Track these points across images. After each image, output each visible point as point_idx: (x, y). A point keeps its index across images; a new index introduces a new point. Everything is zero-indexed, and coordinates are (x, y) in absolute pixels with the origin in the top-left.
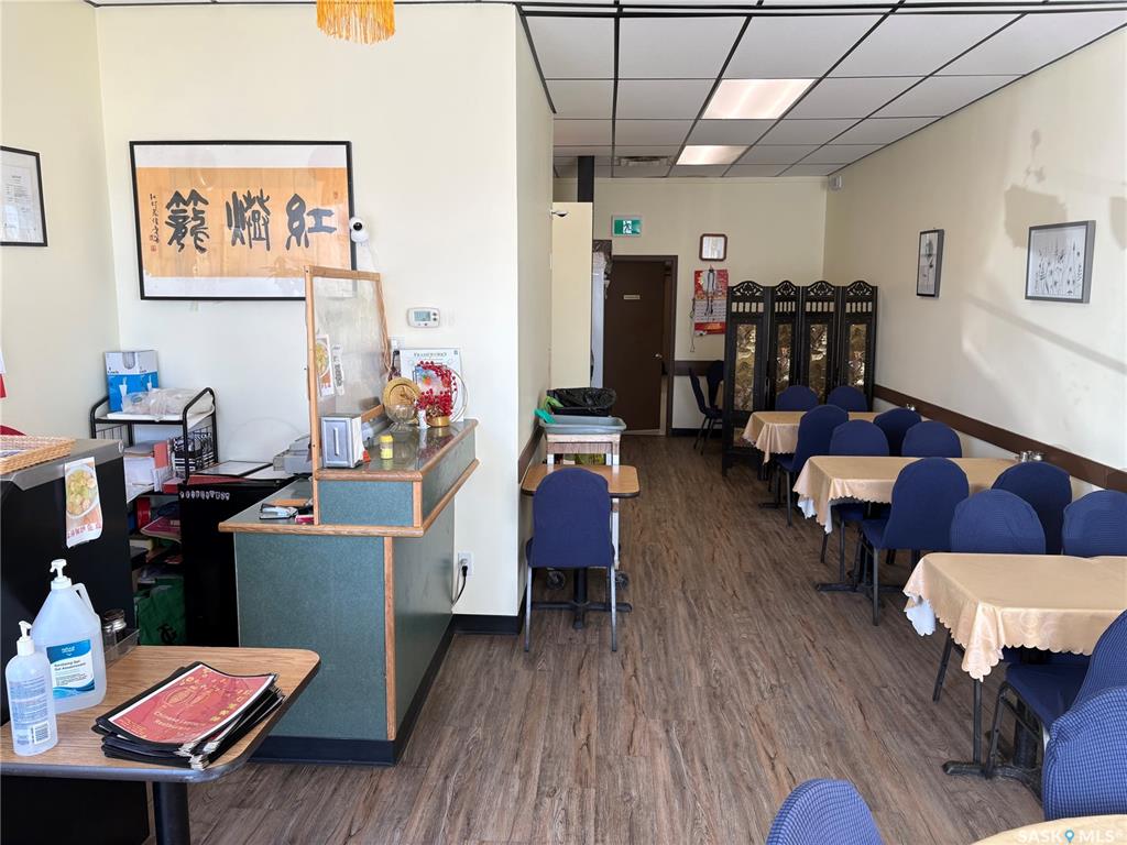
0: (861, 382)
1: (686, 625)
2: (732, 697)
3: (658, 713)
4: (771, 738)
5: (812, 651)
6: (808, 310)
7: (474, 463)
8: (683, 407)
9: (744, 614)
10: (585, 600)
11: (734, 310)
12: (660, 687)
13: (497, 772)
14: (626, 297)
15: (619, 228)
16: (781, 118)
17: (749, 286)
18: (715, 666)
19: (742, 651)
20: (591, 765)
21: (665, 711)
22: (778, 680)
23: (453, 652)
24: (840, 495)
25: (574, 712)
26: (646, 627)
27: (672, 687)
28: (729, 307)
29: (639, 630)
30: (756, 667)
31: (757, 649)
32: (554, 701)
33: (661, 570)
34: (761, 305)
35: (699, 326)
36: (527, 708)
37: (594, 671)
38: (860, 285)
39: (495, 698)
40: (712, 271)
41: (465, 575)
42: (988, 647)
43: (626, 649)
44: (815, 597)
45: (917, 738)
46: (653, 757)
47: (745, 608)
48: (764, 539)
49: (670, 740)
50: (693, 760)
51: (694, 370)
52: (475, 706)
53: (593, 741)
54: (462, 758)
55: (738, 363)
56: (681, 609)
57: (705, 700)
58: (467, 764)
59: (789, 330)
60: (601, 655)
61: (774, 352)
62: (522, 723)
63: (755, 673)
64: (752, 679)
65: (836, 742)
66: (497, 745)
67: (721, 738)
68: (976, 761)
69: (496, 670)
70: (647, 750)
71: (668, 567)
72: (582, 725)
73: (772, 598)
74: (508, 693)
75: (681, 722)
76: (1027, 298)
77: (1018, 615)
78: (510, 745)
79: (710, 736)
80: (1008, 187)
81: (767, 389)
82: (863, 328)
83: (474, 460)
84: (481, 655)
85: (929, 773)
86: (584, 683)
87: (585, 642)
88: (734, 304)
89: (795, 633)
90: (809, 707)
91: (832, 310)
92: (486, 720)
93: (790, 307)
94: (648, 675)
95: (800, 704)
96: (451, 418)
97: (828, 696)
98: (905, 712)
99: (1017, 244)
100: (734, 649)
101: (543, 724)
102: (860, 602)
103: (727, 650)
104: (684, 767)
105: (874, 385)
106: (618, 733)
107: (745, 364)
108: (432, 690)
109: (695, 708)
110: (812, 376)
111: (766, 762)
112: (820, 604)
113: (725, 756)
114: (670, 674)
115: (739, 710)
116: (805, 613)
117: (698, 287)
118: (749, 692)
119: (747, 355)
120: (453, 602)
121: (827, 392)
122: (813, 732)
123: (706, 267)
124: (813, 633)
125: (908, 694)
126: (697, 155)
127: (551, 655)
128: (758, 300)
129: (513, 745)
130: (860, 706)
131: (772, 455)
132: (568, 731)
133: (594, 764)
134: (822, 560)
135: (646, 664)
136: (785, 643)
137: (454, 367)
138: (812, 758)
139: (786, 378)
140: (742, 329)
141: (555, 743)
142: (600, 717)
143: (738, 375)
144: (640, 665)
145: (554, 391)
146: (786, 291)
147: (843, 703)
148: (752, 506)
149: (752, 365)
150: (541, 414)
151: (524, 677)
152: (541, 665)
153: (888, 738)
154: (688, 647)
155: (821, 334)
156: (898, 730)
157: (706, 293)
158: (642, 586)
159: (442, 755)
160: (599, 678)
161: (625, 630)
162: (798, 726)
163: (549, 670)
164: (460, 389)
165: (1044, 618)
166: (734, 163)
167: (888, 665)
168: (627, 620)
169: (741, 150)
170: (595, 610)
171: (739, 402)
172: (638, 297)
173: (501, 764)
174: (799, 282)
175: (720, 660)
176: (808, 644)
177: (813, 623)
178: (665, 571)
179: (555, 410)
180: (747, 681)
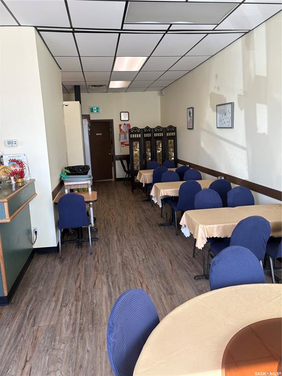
0: (173, 159)
1: (116, 242)
2: (130, 264)
3: (105, 273)
4: (142, 276)
5: (157, 246)
6: (155, 136)
7: (35, 194)
8: (119, 171)
9: (136, 236)
10: (82, 238)
11: (131, 137)
12: (106, 264)
13: (47, 301)
14: (97, 134)
15: (92, 110)
16: (140, 71)
17: (135, 128)
18: (125, 255)
19: (134, 249)
20: (80, 294)
21: (107, 272)
22: (145, 257)
23: (33, 261)
24: (163, 195)
25: (76, 276)
26: (103, 245)
27: (110, 264)
28: (129, 136)
29: (101, 246)
30: (138, 253)
31: (139, 247)
32: (69, 274)
33: (109, 225)
34: (140, 135)
35: (122, 143)
36: (59, 277)
37: (84, 262)
38: (171, 127)
39: (48, 276)
40: (125, 124)
41: (36, 234)
42: (203, 238)
43: (96, 253)
44: (159, 228)
45: (187, 270)
46: (102, 288)
47: (136, 235)
48: (144, 211)
49: (108, 282)
50: (115, 287)
51: (122, 158)
52: (40, 279)
53: (82, 285)
54: (34, 298)
55: (134, 155)
56: (115, 237)
57: (121, 267)
58: (36, 300)
59: (150, 143)
60: (87, 256)
61: (145, 150)
62: (57, 282)
63: (138, 255)
64: (137, 257)
65: (163, 275)
66: (47, 292)
67: (125, 279)
68: (204, 274)
69: (49, 266)
70: (100, 286)
71: (112, 224)
72: (78, 281)
73: (145, 230)
74: (53, 273)
75: (112, 275)
76: (217, 128)
77: (211, 227)
78: (52, 291)
79: (122, 279)
80: (210, 93)
81: (144, 163)
82: (172, 141)
83: (35, 193)
84: (44, 262)
85: (190, 280)
86: (80, 266)
87: (81, 252)
88: (131, 135)
89: (152, 241)
90: (155, 265)
91: (162, 135)
92: (44, 284)
93: (149, 135)
94: (102, 261)
95: (152, 264)
96: (24, 179)
97: (161, 260)
98: (184, 262)
99: (213, 111)
100: (132, 248)
101: (65, 282)
102: (173, 229)
103: (129, 249)
104: (112, 290)
105: (177, 159)
106: (91, 282)
107: (136, 155)
108: (25, 276)
109: (117, 270)
110: (158, 158)
111: (140, 285)
112: (160, 230)
113: (126, 284)
114: (110, 260)
115: (132, 268)
116: (155, 234)
117: (121, 130)
118: (136, 262)
119: (136, 152)
120: (33, 244)
121: (163, 163)
122: (155, 272)
123: (123, 123)
124: (157, 241)
125: (186, 256)
126: (115, 84)
127: (69, 258)
128: (139, 133)
129: (53, 291)
130: (171, 262)
131: (146, 184)
132: (73, 283)
133: (81, 293)
134: (162, 216)
135: (102, 257)
136: (148, 244)
137: (24, 161)
138: (154, 281)
139: (150, 159)
140: (134, 143)
141: (68, 288)
142: (85, 277)
143: (134, 159)
144: (100, 258)
145: (68, 167)
146: (147, 130)
147: (166, 262)
148: (141, 201)
149: (139, 155)
150: (63, 176)
151: (59, 267)
152: (65, 262)
153: (178, 271)
154: (116, 250)
155: (159, 144)
156: (182, 268)
157: (124, 132)
158: (103, 231)
159: (27, 298)
160: (85, 264)
161: (96, 247)
162: (151, 271)
163: (68, 264)
164: (27, 169)
165: (218, 228)
166: (128, 87)
167: (180, 248)
168: (97, 243)
169: (129, 82)
170: (86, 241)
171: (135, 168)
172: (101, 134)
173: (48, 298)
174: (151, 127)
175: (127, 253)
176: (156, 244)
177: (157, 237)
178: (111, 225)
179: (68, 174)
180: (135, 258)
